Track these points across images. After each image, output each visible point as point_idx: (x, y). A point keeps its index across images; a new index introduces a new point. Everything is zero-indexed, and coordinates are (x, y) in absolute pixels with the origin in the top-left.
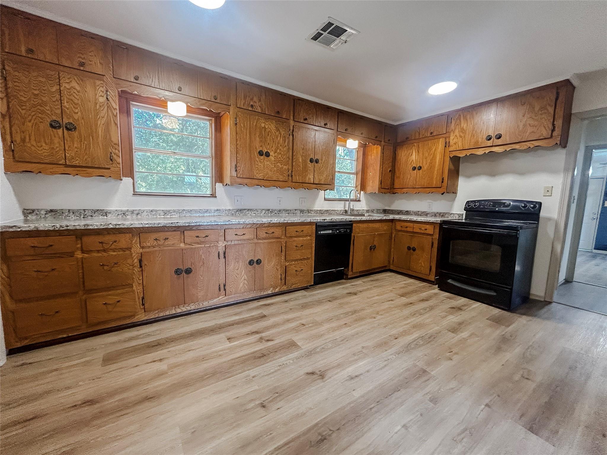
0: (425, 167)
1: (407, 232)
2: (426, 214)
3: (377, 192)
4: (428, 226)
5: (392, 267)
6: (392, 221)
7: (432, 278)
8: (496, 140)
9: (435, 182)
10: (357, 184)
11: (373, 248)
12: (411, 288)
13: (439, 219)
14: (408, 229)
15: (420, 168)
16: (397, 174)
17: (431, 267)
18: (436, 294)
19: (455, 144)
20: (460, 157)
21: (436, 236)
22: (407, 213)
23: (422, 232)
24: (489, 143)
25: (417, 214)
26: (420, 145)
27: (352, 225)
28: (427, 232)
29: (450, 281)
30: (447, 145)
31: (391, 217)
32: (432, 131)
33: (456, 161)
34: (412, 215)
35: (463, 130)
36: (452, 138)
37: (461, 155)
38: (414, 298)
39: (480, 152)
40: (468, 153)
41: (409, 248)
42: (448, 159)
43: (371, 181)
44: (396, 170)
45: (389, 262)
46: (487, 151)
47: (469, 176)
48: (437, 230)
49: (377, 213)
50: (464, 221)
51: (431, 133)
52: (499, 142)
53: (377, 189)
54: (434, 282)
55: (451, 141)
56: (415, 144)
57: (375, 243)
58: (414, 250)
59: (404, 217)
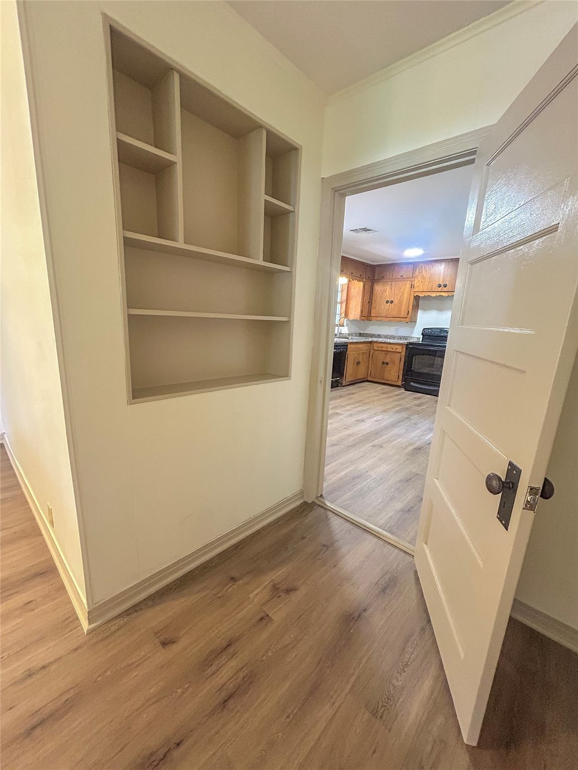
0: (396, 302)
1: (383, 351)
2: (393, 337)
3: (358, 319)
4: (397, 347)
5: (369, 379)
6: (370, 342)
7: (400, 383)
8: (443, 288)
9: (402, 314)
10: (342, 312)
11: (358, 363)
12: (386, 390)
13: (406, 342)
14: (384, 349)
15: (392, 302)
16: (374, 305)
17: (399, 376)
18: (403, 393)
19: (418, 287)
20: (420, 296)
21: (404, 353)
22: (379, 336)
23: (394, 350)
24: (440, 289)
25: (386, 337)
26: (393, 284)
27: (347, 346)
28: (397, 351)
29: (412, 384)
30: (412, 286)
31: (370, 339)
32: (402, 274)
33: (417, 298)
34: (382, 338)
35: (423, 277)
36: (416, 282)
37: (421, 295)
38: (391, 395)
39: (433, 295)
40: (427, 294)
41: (383, 363)
42: (412, 297)
43: (354, 310)
44: (373, 302)
45: (367, 375)
46: (438, 294)
47: (425, 310)
48: (404, 349)
49: (355, 336)
50: (421, 342)
51: (402, 276)
52: (445, 289)
53: (359, 317)
54: (400, 386)
55: (415, 285)
56: (389, 283)
57: (360, 360)
58: (387, 364)
59: (380, 340)
